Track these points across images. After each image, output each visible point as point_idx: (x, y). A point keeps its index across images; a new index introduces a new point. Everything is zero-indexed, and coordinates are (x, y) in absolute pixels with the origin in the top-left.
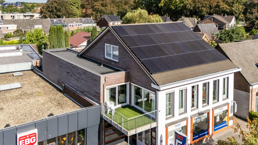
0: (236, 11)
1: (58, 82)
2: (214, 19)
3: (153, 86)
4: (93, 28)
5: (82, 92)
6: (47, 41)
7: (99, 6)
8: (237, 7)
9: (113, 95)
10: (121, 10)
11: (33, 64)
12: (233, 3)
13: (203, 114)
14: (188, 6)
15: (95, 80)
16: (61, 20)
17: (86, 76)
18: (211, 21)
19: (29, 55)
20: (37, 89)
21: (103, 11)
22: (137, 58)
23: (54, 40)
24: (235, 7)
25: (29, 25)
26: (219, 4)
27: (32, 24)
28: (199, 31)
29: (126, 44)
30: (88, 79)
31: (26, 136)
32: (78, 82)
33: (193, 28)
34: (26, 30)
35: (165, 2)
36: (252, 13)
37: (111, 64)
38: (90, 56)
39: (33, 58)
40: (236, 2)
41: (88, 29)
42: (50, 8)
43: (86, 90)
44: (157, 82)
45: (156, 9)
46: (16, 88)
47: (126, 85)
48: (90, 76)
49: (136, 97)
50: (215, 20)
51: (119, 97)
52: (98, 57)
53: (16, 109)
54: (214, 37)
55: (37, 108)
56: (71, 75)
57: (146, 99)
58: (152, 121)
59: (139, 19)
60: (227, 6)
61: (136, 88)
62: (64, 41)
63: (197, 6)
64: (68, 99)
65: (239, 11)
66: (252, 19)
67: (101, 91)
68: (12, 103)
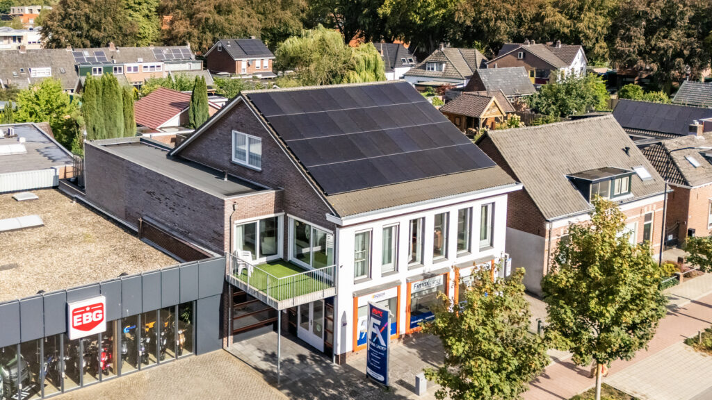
0: (588, 31)
1: (126, 214)
2: (526, 53)
3: (329, 218)
4: (196, 80)
5: (185, 234)
6: (78, 115)
7: (210, 12)
8: (590, 21)
9: (249, 240)
10: (271, 24)
11: (57, 174)
12: (581, 9)
13: (433, 275)
14: (459, 17)
15: (213, 207)
16: (102, 53)
17: (193, 200)
18: (518, 60)
19: (42, 151)
20: (81, 229)
21: (220, 27)
22: (300, 163)
23: (97, 112)
24: (586, 23)
25: (17, 66)
26: (543, 13)
27: (23, 65)
28: (482, 88)
29: (277, 134)
30: (197, 206)
31: (85, 308)
32: (176, 212)
33: (467, 77)
34: (10, 81)
35: (394, 3)
36: (629, 39)
37: (244, 176)
38: (198, 156)
39: (53, 158)
40: (589, 8)
41: (181, 81)
42: (70, 19)
43: (193, 228)
44: (336, 210)
45: (370, 23)
46: (33, 227)
47: (276, 218)
48: (201, 199)
49: (297, 245)
50: (529, 58)
51: (263, 244)
52: (217, 160)
53: (47, 267)
54: (522, 103)
55: (90, 265)
56: (159, 199)
57: (319, 248)
58: (325, 285)
59: (318, 56)
60: (563, 18)
61: (298, 224)
62: (120, 115)
63: (484, 15)
64: (151, 248)
65: (595, 31)
66: (628, 56)
67: (225, 229)
68: (34, 255)
